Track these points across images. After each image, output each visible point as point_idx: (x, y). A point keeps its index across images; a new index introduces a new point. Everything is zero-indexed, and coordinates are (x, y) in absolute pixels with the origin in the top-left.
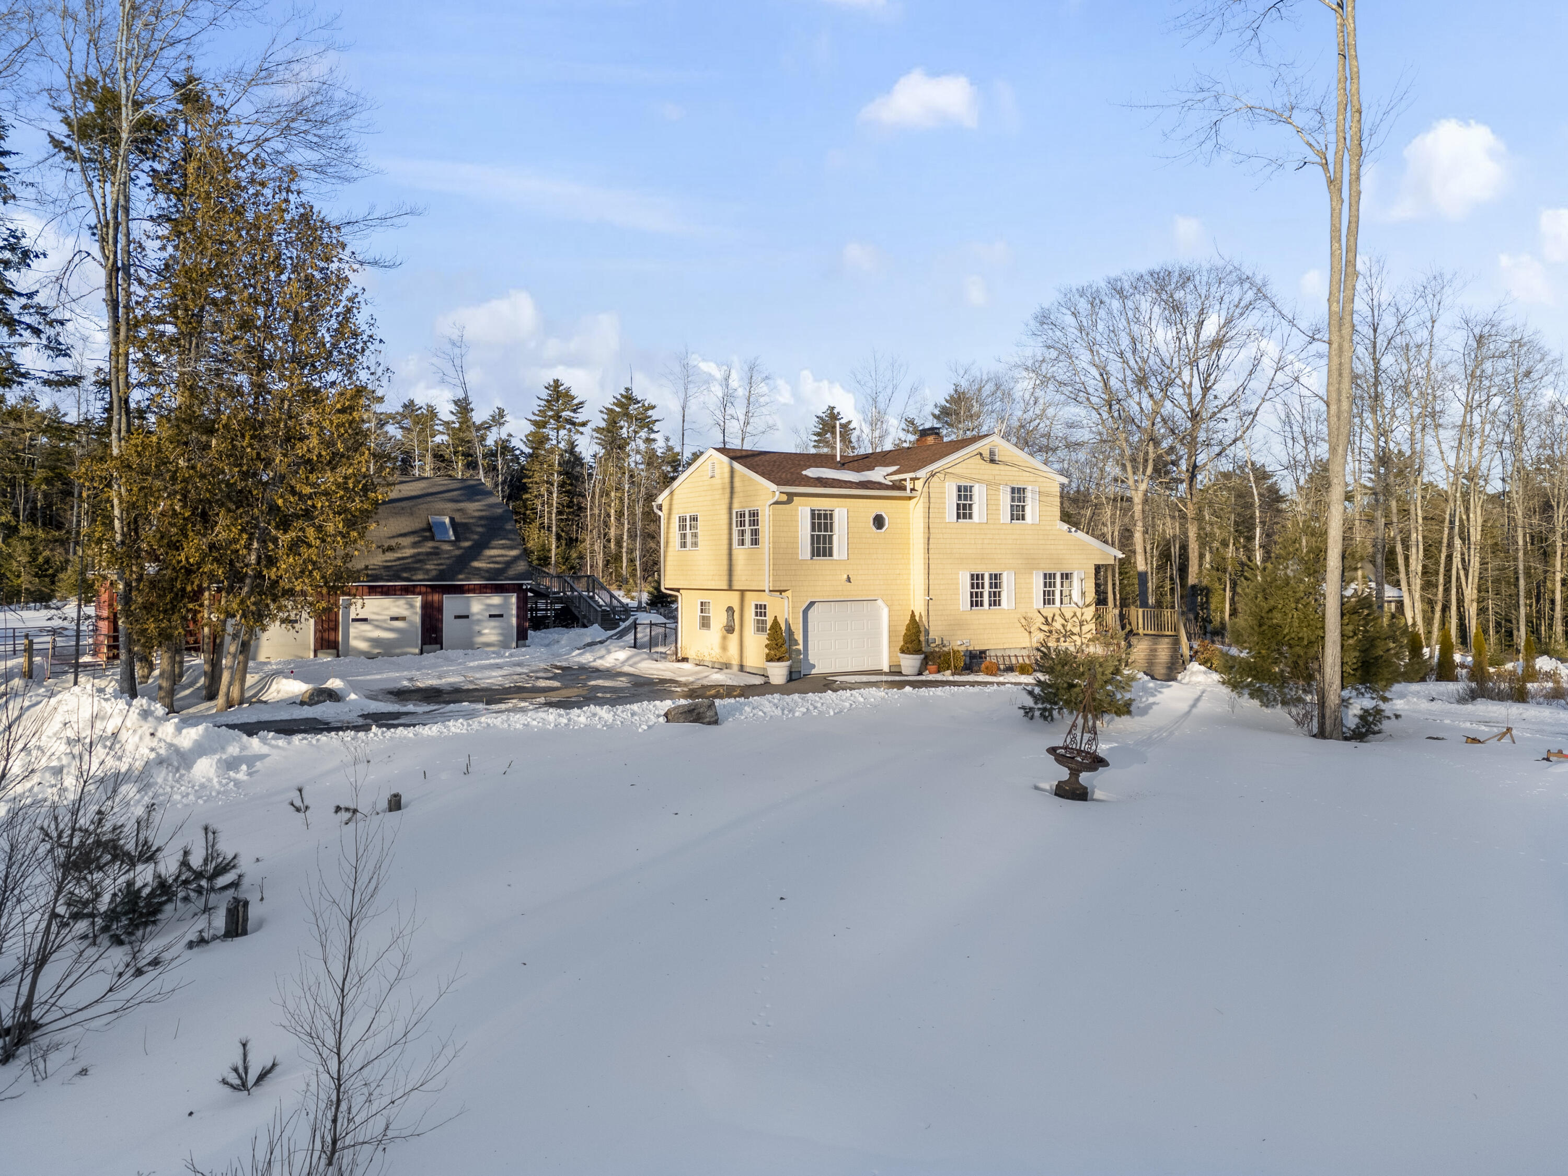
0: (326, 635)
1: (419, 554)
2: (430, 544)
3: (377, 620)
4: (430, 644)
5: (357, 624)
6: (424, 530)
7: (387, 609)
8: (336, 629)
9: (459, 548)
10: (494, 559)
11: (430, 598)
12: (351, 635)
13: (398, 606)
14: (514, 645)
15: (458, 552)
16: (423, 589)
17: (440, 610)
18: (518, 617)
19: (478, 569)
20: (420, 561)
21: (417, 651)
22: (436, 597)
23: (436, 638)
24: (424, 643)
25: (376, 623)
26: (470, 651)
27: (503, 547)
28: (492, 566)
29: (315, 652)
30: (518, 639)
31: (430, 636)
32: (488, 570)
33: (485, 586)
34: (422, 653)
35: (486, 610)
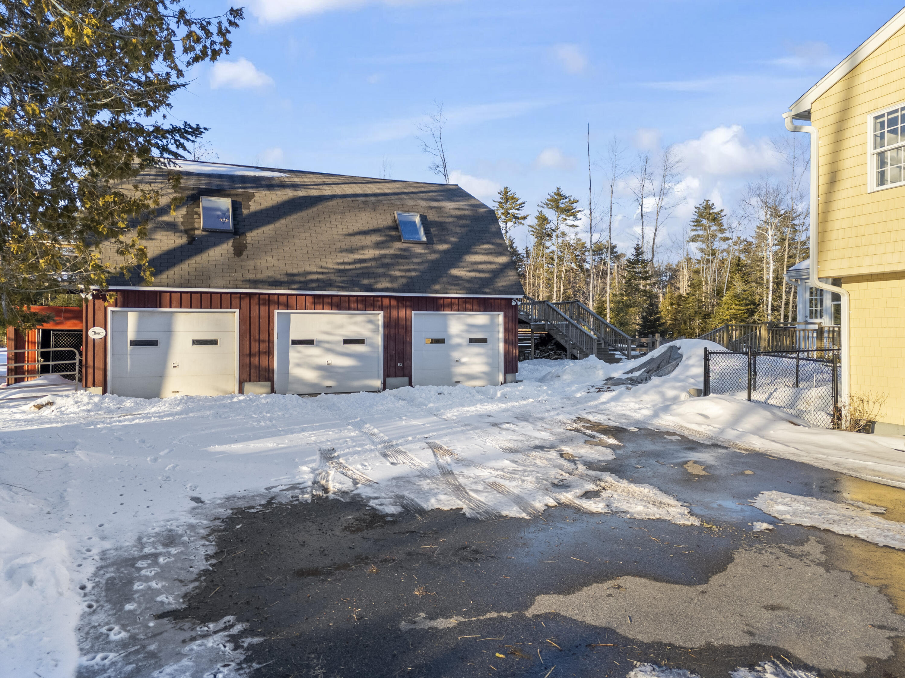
0: (255, 361)
1: (383, 256)
2: (398, 245)
3: (328, 342)
4: (396, 376)
5: (300, 347)
6: (390, 228)
7: (341, 326)
8: (270, 353)
9: (435, 252)
10: (476, 267)
11: (394, 313)
12: (291, 361)
13: (355, 323)
14: (501, 378)
15: (433, 257)
16: (386, 302)
17: (408, 329)
18: (506, 341)
19: (457, 278)
20: (384, 265)
21: (378, 383)
22: (402, 313)
23: (402, 368)
24: (387, 375)
25: (327, 346)
26: (445, 389)
27: (488, 253)
28: (473, 274)
29: (241, 383)
30: (506, 372)
31: (396, 365)
32: (470, 280)
33: (466, 300)
34: (385, 387)
35: (468, 331)
